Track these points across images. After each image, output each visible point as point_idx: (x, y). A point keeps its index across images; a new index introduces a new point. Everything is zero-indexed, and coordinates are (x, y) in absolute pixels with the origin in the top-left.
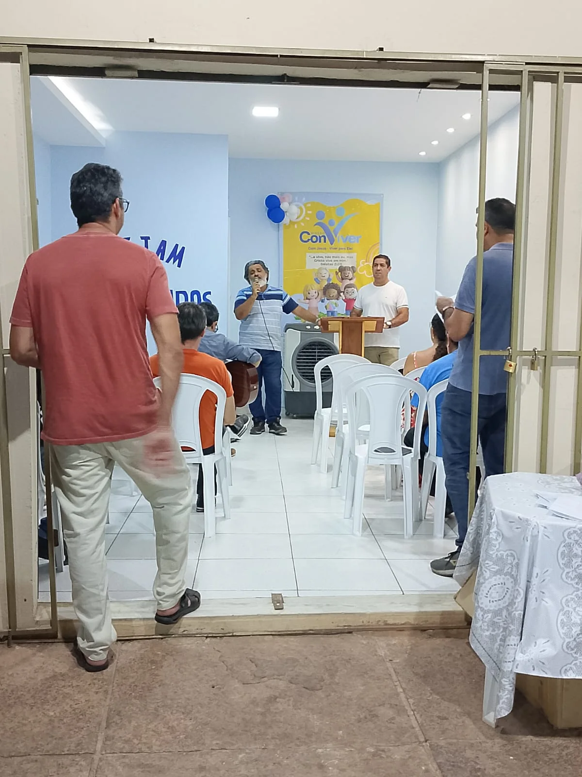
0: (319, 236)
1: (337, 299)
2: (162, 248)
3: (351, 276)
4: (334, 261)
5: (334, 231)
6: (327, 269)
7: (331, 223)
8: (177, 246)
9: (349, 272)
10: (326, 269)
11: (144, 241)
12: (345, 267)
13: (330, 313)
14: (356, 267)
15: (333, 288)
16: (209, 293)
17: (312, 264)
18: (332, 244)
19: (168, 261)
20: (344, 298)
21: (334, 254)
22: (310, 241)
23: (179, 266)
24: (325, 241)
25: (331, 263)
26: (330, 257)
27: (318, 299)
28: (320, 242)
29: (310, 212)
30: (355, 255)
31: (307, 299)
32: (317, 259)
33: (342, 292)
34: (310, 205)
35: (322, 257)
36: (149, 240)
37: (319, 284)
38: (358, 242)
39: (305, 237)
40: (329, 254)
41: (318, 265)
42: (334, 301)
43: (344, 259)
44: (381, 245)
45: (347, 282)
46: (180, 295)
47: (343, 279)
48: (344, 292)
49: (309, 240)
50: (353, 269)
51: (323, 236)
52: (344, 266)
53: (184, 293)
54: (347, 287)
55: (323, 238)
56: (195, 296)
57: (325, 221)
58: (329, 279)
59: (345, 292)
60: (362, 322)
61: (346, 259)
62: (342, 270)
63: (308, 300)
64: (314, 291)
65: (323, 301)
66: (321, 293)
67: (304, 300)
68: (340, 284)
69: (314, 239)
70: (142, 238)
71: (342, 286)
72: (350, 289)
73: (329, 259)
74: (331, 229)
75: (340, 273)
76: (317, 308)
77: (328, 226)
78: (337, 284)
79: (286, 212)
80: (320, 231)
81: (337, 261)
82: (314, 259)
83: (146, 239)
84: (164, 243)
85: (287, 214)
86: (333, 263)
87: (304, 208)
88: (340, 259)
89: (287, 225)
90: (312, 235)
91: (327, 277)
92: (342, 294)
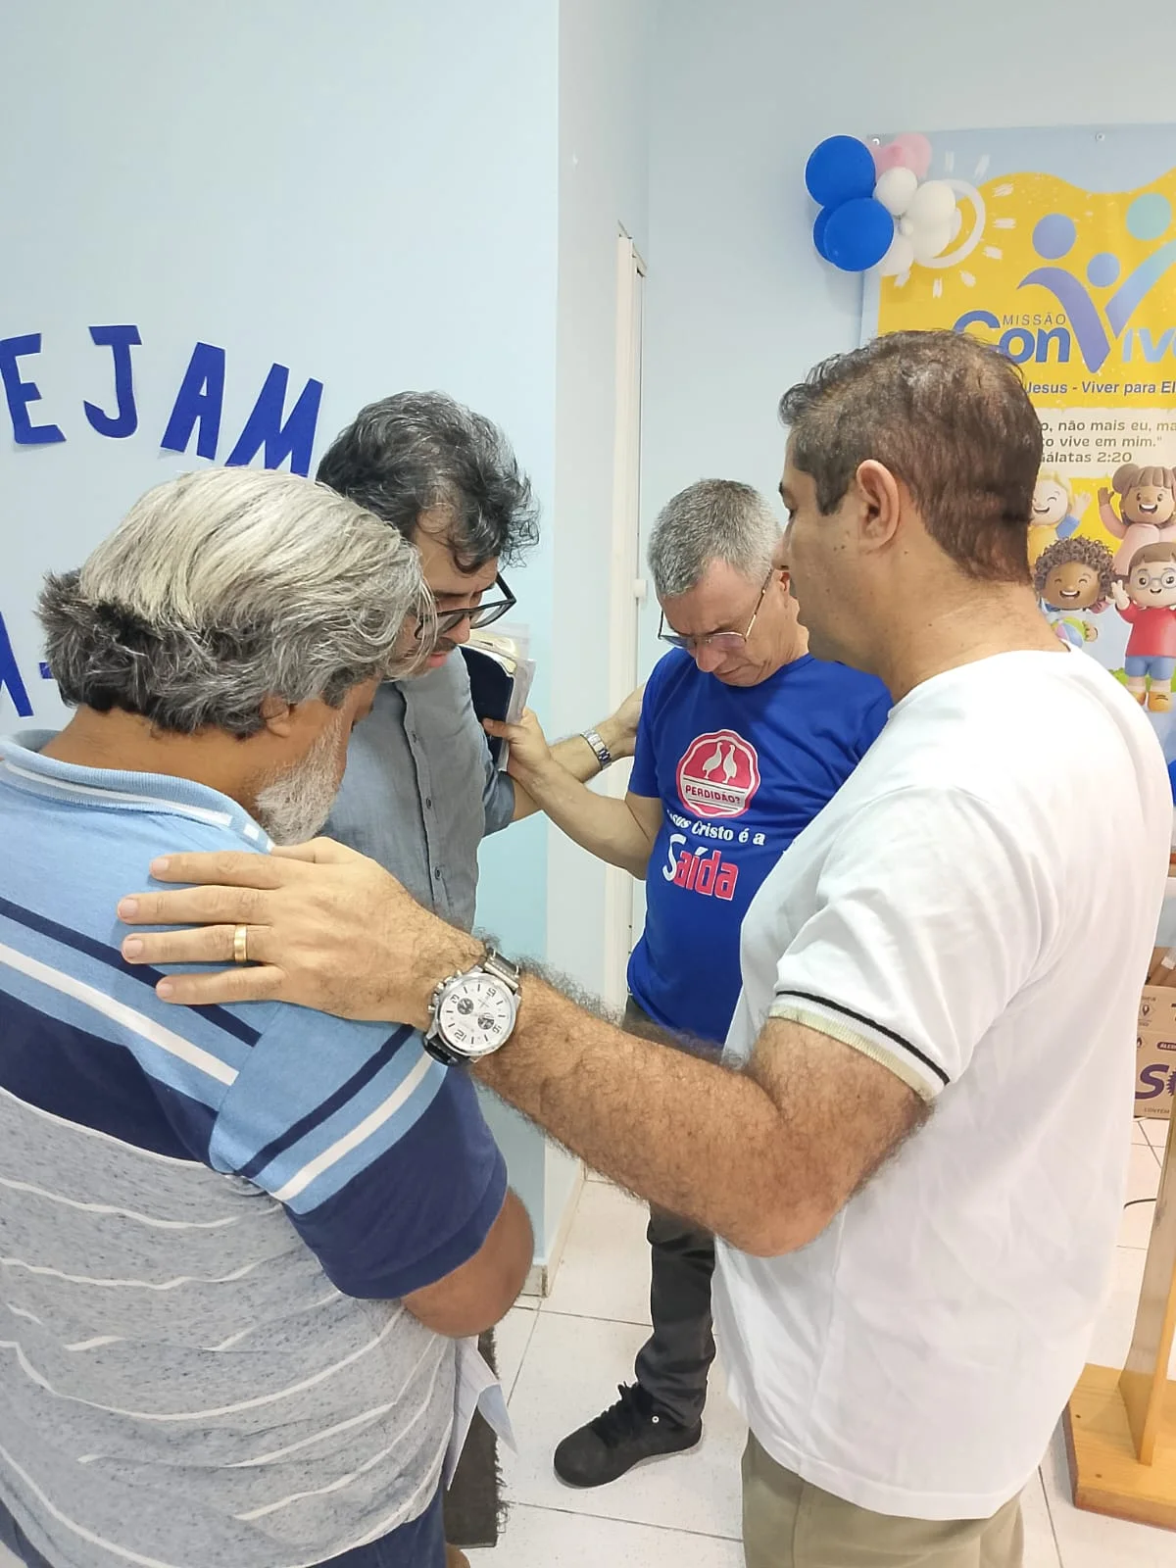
0: (1041, 332)
1: (1096, 607)
2: (203, 392)
3: (1166, 508)
4: (1098, 443)
5: (1112, 309)
6: (1063, 480)
7: (1100, 271)
8: (278, 376)
9: (1159, 490)
10: (1057, 480)
11: (109, 350)
12: (1146, 470)
15: (1083, 561)
18: (1094, 367)
20: (1125, 604)
21: (1103, 414)
24: (1064, 356)
25: (1081, 450)
26: (1081, 427)
28: (1042, 357)
29: (1008, 224)
33: (1117, 578)
34: (1006, 190)
36: (132, 347)
40: (1077, 414)
42: (1079, 616)
43: (1143, 435)
45: (1149, 536)
48: (1126, 579)
51: (1053, 333)
52: (1141, 466)
54: (1146, 556)
55: (1054, 344)
57: (1075, 264)
58: (1067, 523)
59: (1134, 579)
61: (1152, 435)
62: (1129, 482)
68: (1113, 544)
70: (101, 335)
71: (1119, 549)
72: (1156, 569)
73: (1077, 435)
74: (1099, 298)
75: (1118, 497)
77: (1087, 286)
78: (1098, 545)
79: (899, 218)
80: (1041, 310)
81: (1111, 442)
83: (120, 340)
84: (208, 363)
85: (907, 226)
86: (1094, 451)
87: (980, 207)
88: (1128, 433)
89: (900, 283)
90: (1005, 328)
91: (1058, 511)
92: (1117, 587)
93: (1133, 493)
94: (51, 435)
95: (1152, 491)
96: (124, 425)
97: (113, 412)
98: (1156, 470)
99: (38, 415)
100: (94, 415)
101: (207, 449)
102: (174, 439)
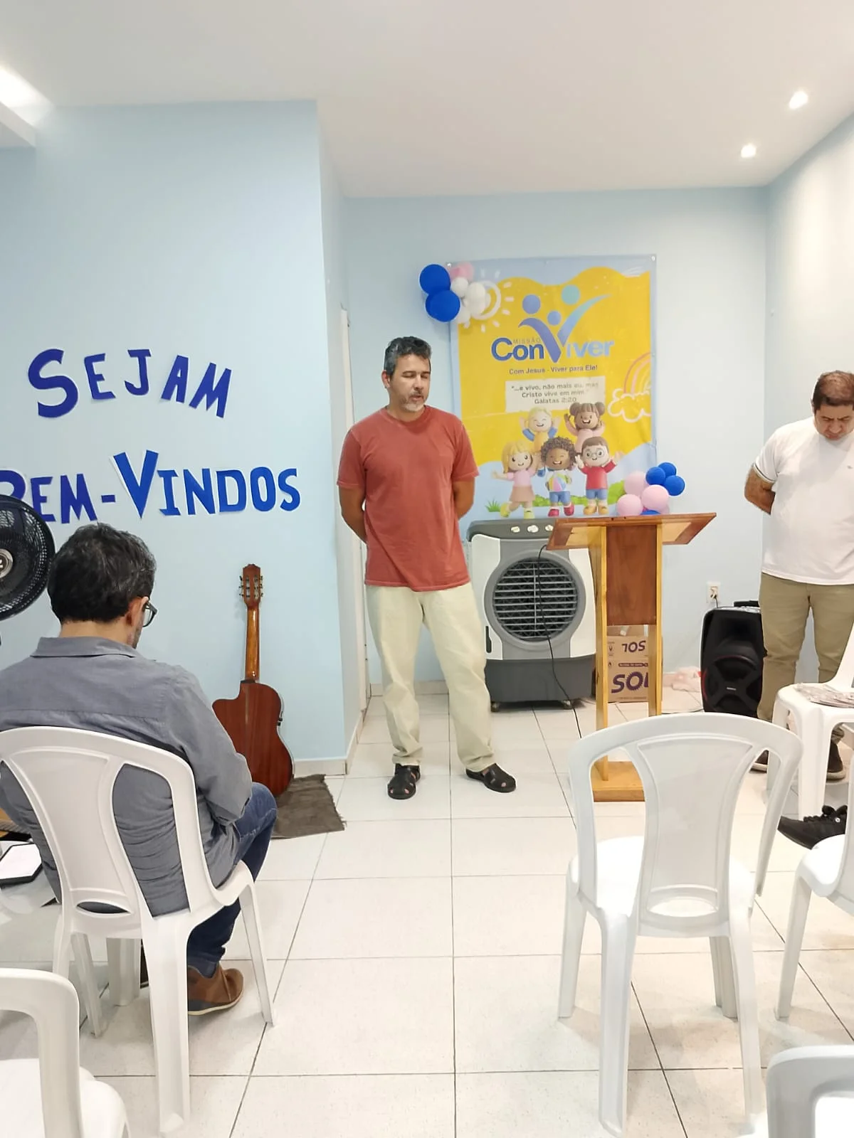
0: (531, 346)
1: (570, 468)
2: (179, 375)
3: (594, 421)
4: (561, 394)
5: (560, 335)
6: (548, 411)
7: (554, 318)
8: (212, 368)
9: (590, 413)
10: (545, 411)
11: (136, 359)
12: (584, 405)
13: (556, 497)
14: (603, 401)
15: (561, 447)
16: (292, 472)
17: (517, 403)
18: (555, 360)
19: (194, 404)
20: (582, 466)
21: (563, 381)
22: (512, 356)
23: (220, 413)
24: (542, 356)
25: (553, 397)
26: (553, 387)
27: (532, 470)
28: (532, 357)
29: (511, 299)
30: (601, 380)
31: (510, 470)
32: (528, 392)
33: (577, 454)
34: (507, 285)
35: (537, 387)
36: (147, 358)
37: (532, 440)
38: (607, 353)
39: (503, 349)
40: (551, 381)
41: (528, 404)
42: (563, 473)
43: (581, 389)
44: (654, 357)
45: (588, 434)
46: (227, 478)
47: (579, 428)
48: (581, 454)
49: (510, 355)
50: (599, 408)
51: (536, 346)
52: (581, 403)
53: (236, 474)
54: (589, 443)
55: (537, 351)
56: (262, 481)
57: (542, 316)
58: (552, 431)
59: (585, 455)
60: (656, 527)
61: (585, 389)
62: (577, 410)
63: (511, 475)
64: (523, 455)
65: (541, 474)
66: (537, 458)
67: (504, 472)
68: (573, 439)
69: (521, 353)
70: (132, 353)
71: (577, 441)
72: (593, 449)
73: (552, 390)
74: (554, 330)
75: (572, 418)
76: (530, 488)
77: (548, 324)
78: (567, 440)
79: (462, 299)
80: (529, 336)
81: (567, 393)
82: (521, 392)
83: (141, 355)
84: (181, 363)
85: (466, 302)
86: (560, 397)
87: (498, 291)
88: (573, 389)
89: (466, 326)
90: (515, 345)
91: (547, 425)
92: (578, 458)
93: (579, 415)
94: (109, 395)
95: (588, 414)
96: (144, 390)
97: (138, 385)
98: (588, 404)
99: (102, 387)
100: (130, 387)
101: (181, 398)
102: (166, 395)
